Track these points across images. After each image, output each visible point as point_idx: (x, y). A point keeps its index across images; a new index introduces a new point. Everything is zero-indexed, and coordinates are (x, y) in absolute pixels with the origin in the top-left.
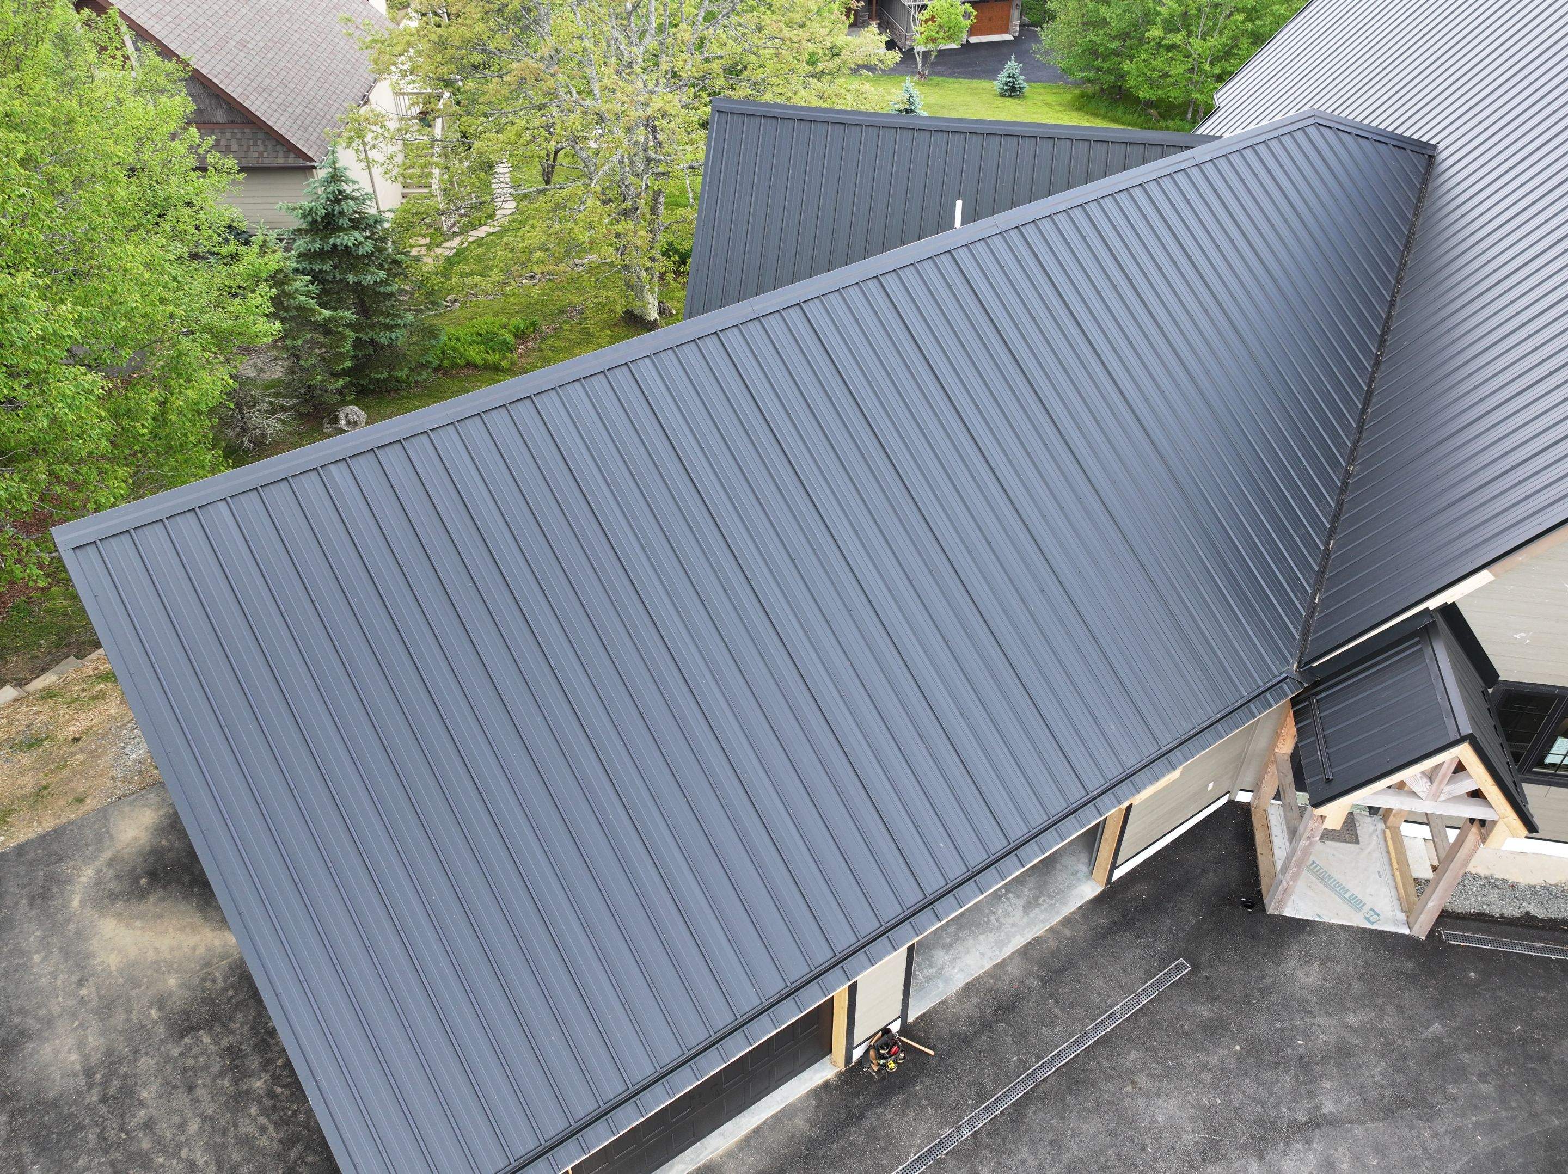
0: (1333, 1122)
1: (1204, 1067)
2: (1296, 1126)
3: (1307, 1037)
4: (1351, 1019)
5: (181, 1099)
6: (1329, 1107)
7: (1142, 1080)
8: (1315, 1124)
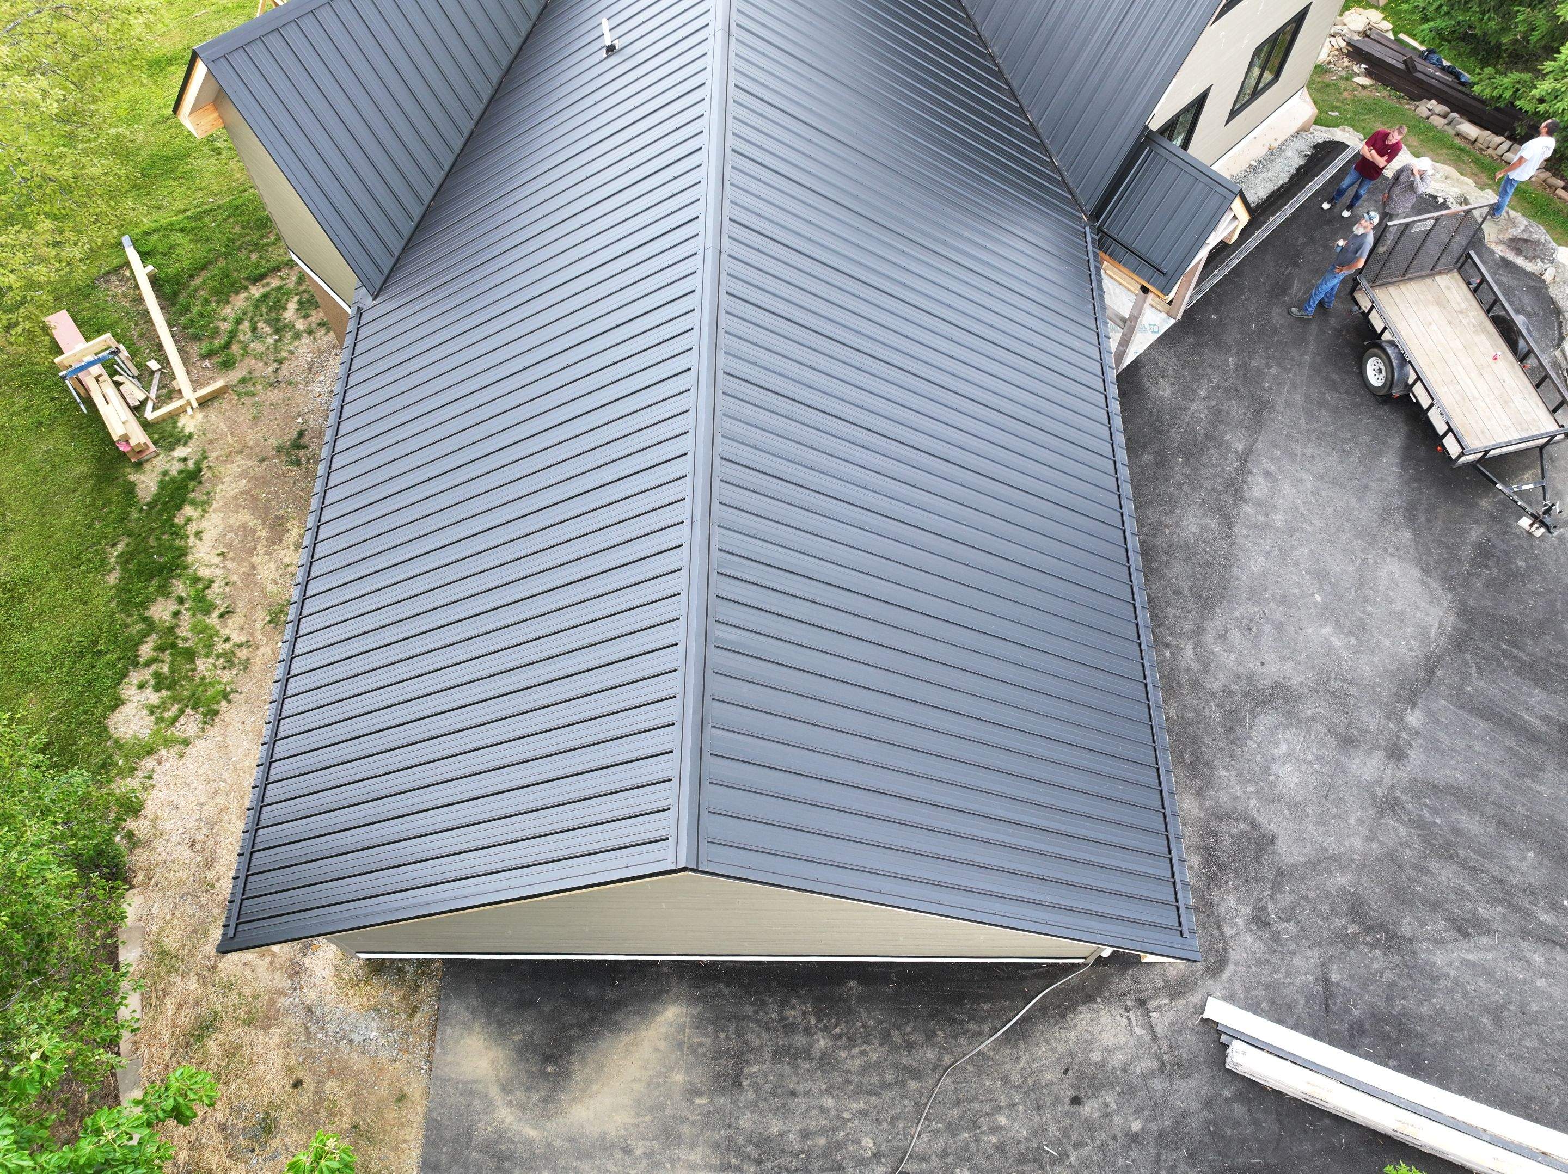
1: (1180, 485)
2: (1240, 471)
3: (1197, 423)
4: (1202, 393)
5: (799, 1104)
6: (1240, 447)
7: (1168, 520)
8: (1244, 461)
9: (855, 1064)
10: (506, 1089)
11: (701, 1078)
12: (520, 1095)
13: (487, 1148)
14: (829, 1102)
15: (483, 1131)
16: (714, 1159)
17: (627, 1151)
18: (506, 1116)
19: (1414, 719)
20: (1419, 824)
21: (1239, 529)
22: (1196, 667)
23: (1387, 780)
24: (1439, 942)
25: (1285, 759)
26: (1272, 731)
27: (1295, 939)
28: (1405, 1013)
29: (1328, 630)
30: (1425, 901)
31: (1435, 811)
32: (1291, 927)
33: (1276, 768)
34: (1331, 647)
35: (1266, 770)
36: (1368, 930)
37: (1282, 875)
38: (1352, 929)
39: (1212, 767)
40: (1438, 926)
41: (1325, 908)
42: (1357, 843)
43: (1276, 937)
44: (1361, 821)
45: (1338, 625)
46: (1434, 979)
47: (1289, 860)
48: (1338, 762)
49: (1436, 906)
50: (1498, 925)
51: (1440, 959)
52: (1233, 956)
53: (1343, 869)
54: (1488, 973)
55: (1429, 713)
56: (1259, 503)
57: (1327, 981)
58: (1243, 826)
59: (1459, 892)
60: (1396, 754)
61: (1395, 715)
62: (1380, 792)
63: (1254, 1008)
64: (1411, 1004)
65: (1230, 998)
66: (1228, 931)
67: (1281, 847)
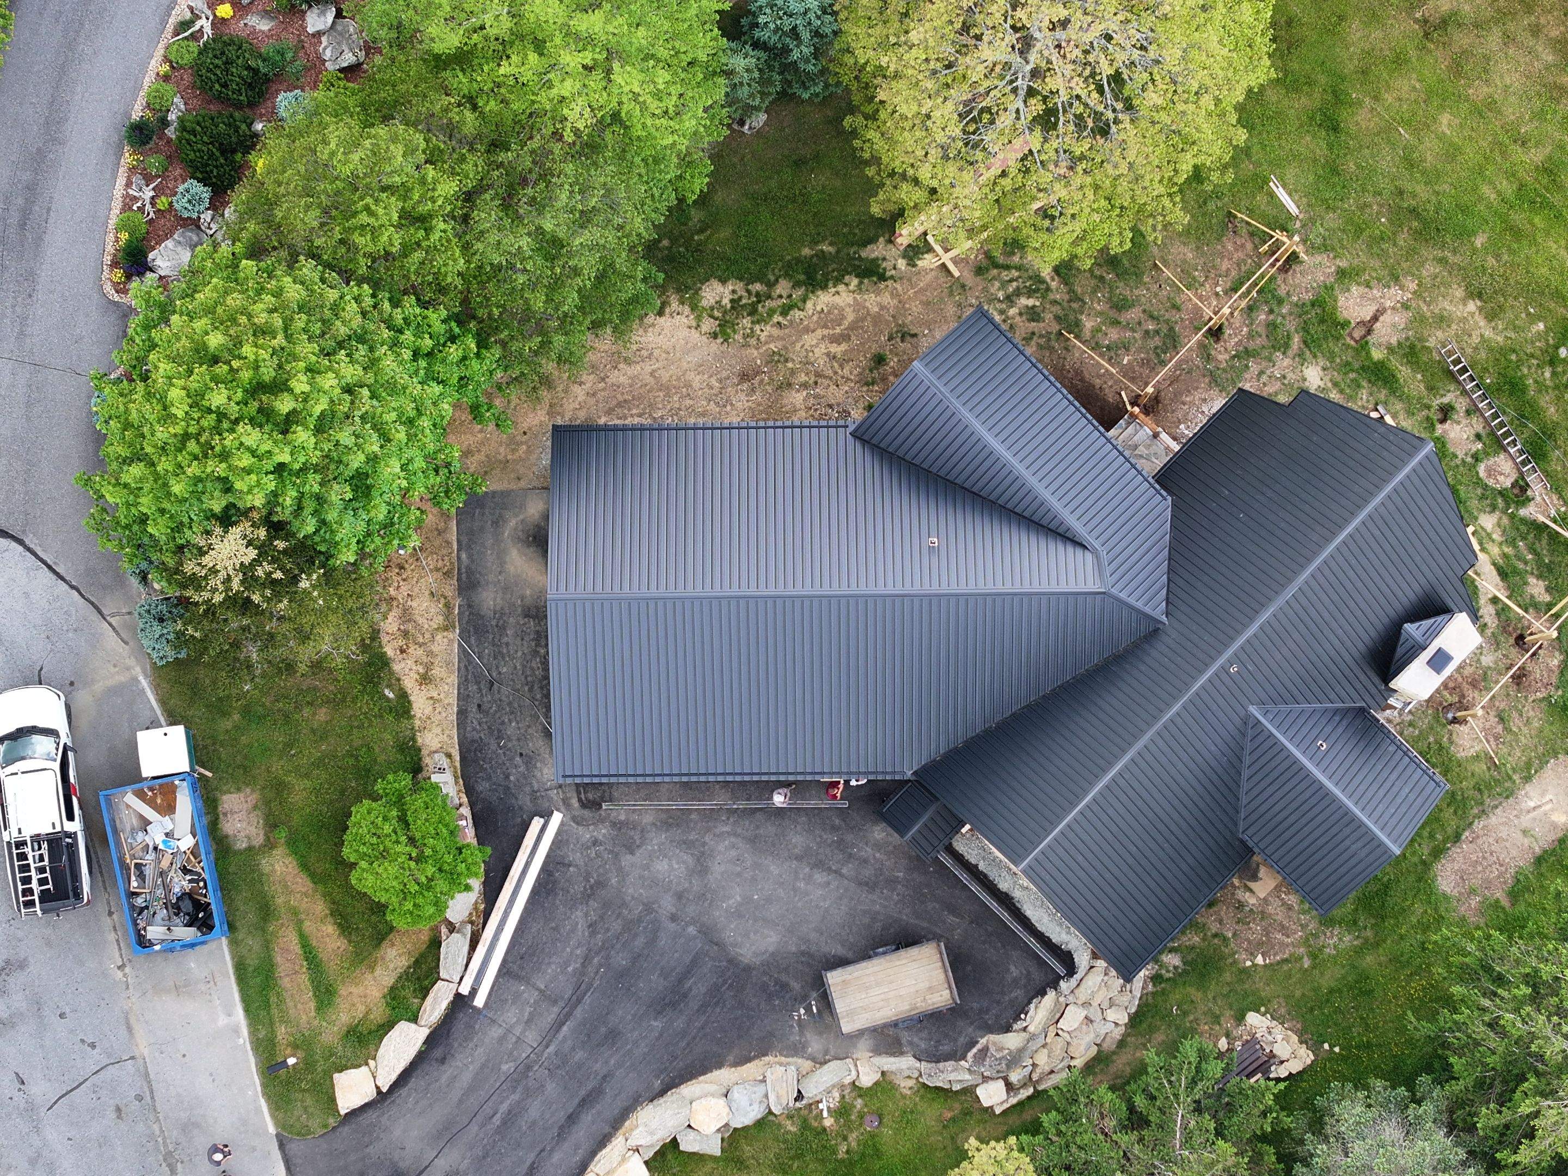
0: (842, 875)
1: (821, 837)
2: (830, 869)
3: (859, 850)
4: (878, 855)
5: (518, 642)
6: (844, 871)
7: (799, 827)
8: (836, 872)
9: (534, 665)
10: (522, 521)
11: (528, 601)
12: (520, 527)
13: (501, 516)
14: (520, 654)
15: (507, 514)
16: (498, 608)
17: (500, 573)
18: (513, 523)
19: (691, 930)
20: (640, 920)
21: (794, 864)
22: (717, 831)
23: (660, 911)
24: (586, 915)
25: (670, 866)
26: (684, 862)
27: (588, 856)
28: (556, 894)
29: (739, 899)
30: (604, 914)
31: (645, 928)
32: (593, 855)
33: (666, 861)
34: (729, 898)
35: (665, 856)
36: (591, 887)
37: (616, 856)
38: (592, 881)
39: (667, 830)
40: (593, 917)
41: (601, 870)
42: (631, 891)
43: (588, 848)
44: (641, 895)
45: (740, 904)
46: (570, 909)
47: (622, 859)
48: (669, 890)
49: (602, 917)
50: (592, 941)
51: (579, 913)
52: (580, 828)
53: (619, 882)
54: (573, 930)
55: (695, 938)
56: (810, 876)
57: (570, 866)
58: (638, 842)
59: (608, 930)
60: (673, 918)
61: (693, 922)
62: (655, 906)
63: (559, 833)
64: (560, 897)
65: (562, 824)
66: (591, 828)
67: (629, 857)
